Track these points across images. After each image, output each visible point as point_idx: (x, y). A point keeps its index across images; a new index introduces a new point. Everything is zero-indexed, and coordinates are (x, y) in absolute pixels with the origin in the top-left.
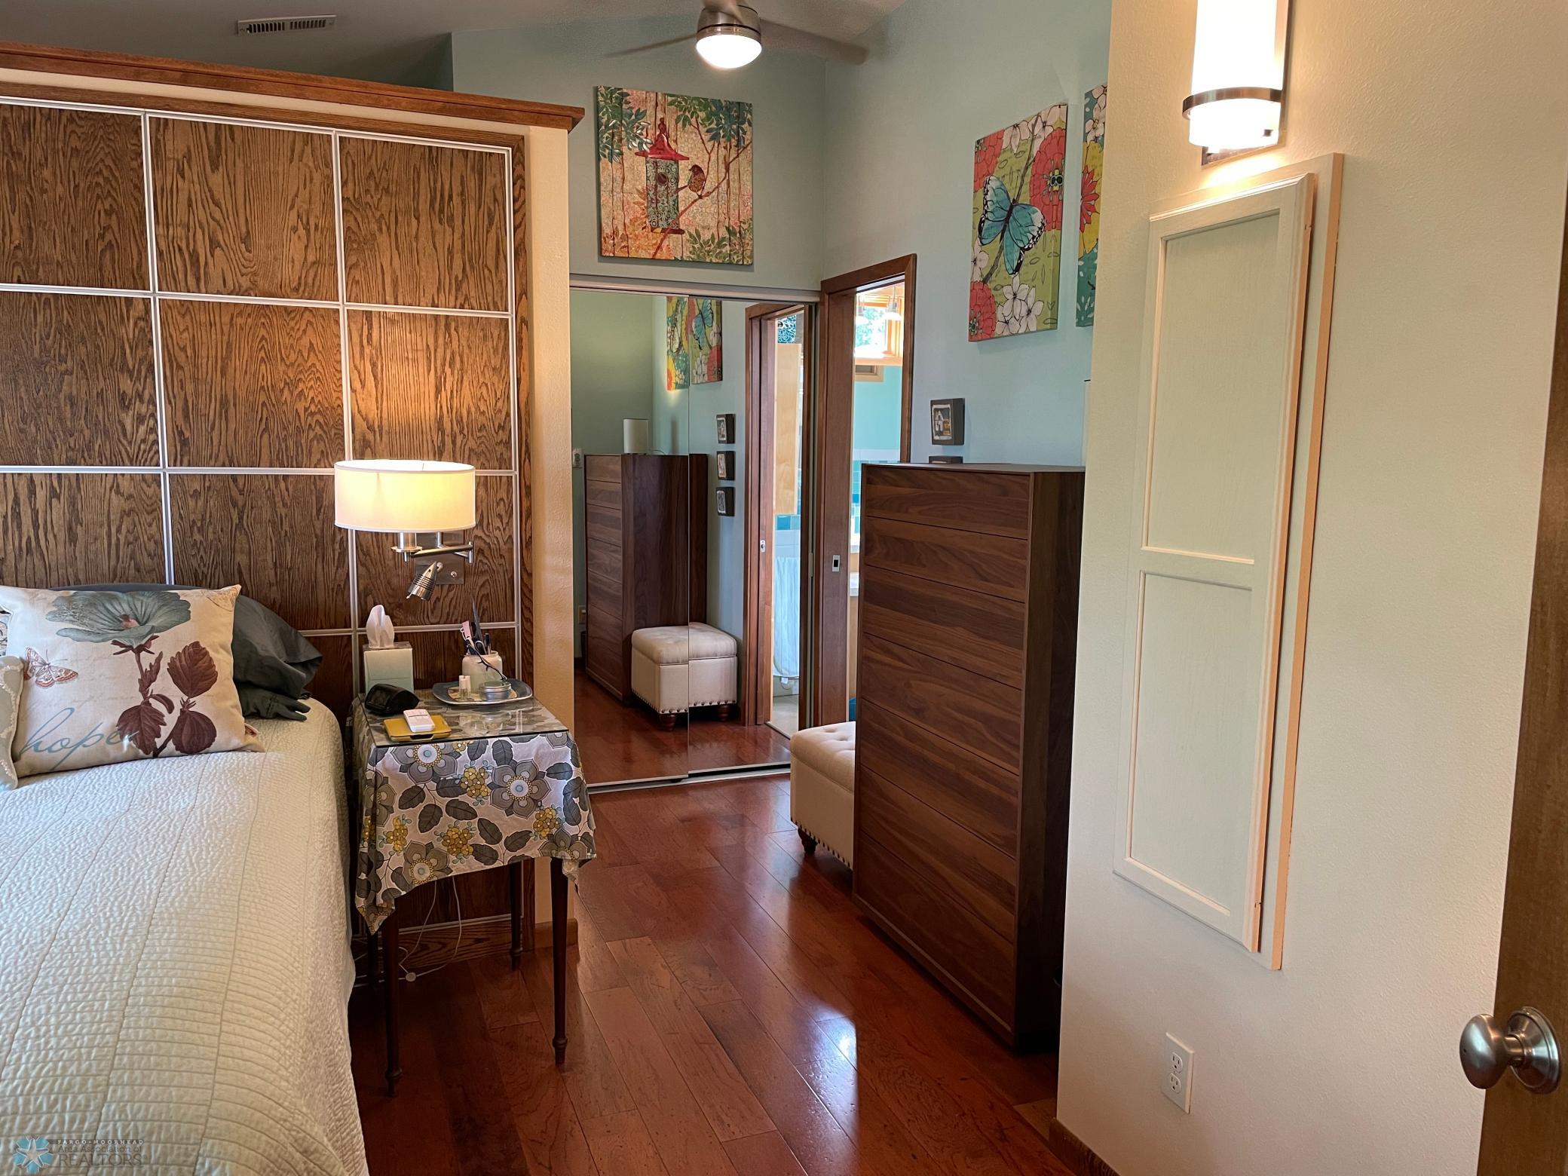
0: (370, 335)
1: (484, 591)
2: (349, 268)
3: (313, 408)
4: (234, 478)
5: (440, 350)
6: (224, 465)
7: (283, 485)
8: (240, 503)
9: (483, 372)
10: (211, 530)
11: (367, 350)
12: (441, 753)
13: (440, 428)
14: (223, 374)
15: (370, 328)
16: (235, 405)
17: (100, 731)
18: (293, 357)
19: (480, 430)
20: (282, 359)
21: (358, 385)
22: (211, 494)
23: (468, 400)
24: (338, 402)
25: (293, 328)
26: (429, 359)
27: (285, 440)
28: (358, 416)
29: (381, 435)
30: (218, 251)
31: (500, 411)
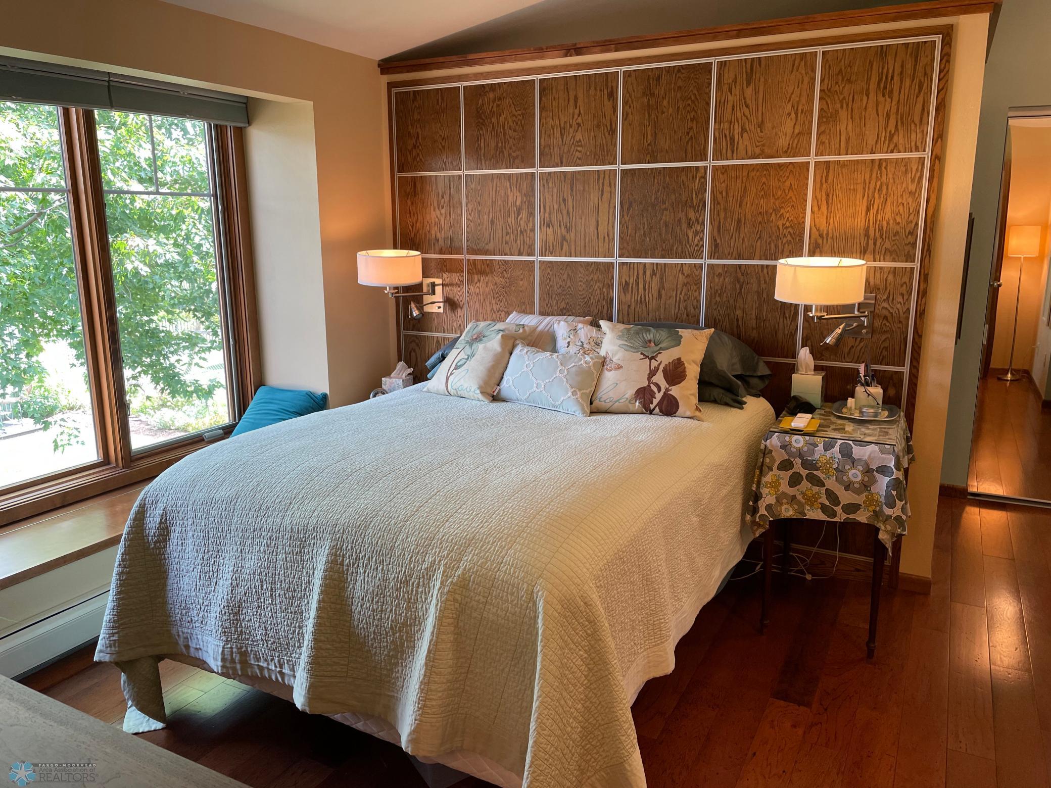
0: (827, 176)
1: (885, 345)
2: (819, 134)
3: (788, 224)
4: (740, 266)
5: (873, 183)
6: (735, 259)
7: (765, 271)
8: (742, 280)
9: (902, 196)
10: (725, 295)
11: (824, 186)
12: (806, 443)
13: (867, 235)
14: (740, 206)
15: (828, 172)
16: (744, 223)
17: (626, 396)
18: (779, 193)
19: (895, 235)
20: (773, 195)
21: (816, 209)
22: (727, 275)
23: (888, 214)
24: (803, 220)
25: (781, 176)
26: (864, 189)
27: (770, 244)
28: (814, 228)
29: (827, 240)
30: (745, 135)
31: (911, 222)
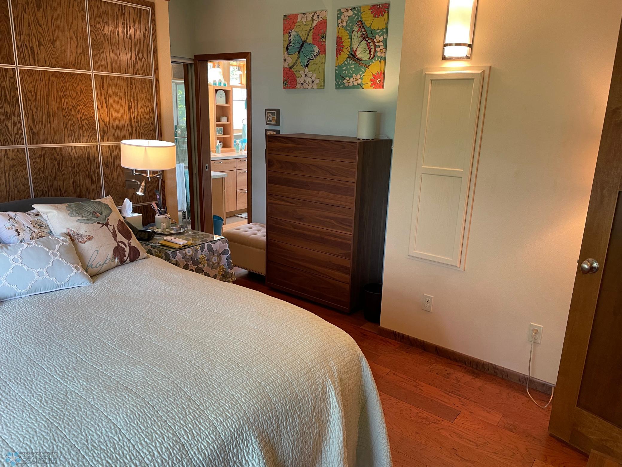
0: (103, 85)
1: (150, 189)
2: (94, 56)
3: (84, 117)
4: (55, 148)
5: (129, 92)
6: (50, 143)
7: (74, 150)
8: (58, 160)
9: (145, 101)
10: (47, 172)
11: (102, 92)
13: (131, 125)
14: (47, 103)
15: (103, 83)
16: (53, 116)
18: (75, 94)
19: (145, 125)
20: (70, 96)
21: (100, 107)
22: (46, 156)
23: (140, 113)
24: (93, 114)
25: (74, 82)
26: (125, 96)
27: (74, 131)
28: (101, 120)
29: (110, 128)
30: (42, 47)
31: (151, 117)
